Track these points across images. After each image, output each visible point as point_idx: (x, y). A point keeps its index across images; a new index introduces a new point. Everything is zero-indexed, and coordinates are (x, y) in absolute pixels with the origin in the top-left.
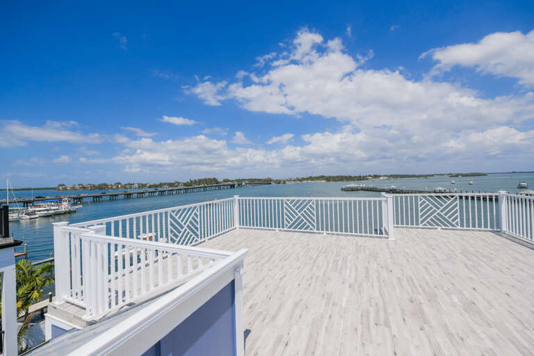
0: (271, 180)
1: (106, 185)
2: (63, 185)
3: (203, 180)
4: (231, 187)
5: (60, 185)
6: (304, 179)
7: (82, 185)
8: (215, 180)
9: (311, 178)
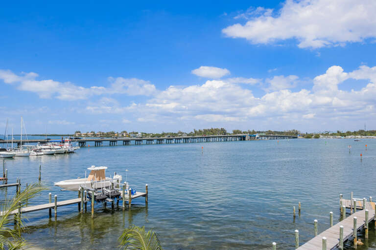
0: (297, 133)
1: (113, 133)
2: (80, 132)
3: (209, 130)
4: (241, 140)
5: (77, 132)
6: (349, 133)
7: (94, 133)
8: (223, 131)
9: (362, 133)
